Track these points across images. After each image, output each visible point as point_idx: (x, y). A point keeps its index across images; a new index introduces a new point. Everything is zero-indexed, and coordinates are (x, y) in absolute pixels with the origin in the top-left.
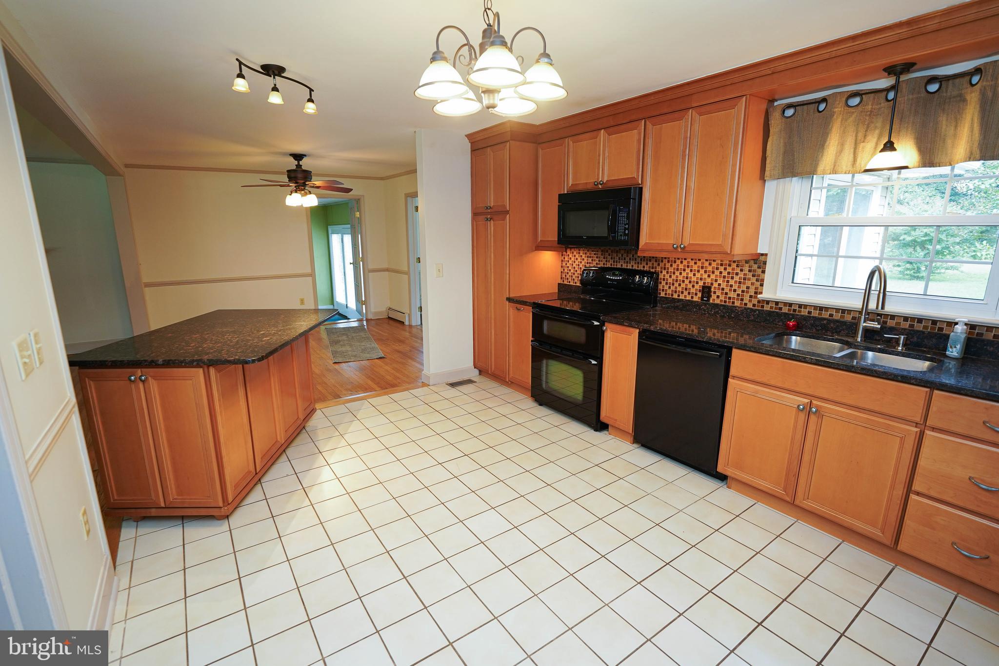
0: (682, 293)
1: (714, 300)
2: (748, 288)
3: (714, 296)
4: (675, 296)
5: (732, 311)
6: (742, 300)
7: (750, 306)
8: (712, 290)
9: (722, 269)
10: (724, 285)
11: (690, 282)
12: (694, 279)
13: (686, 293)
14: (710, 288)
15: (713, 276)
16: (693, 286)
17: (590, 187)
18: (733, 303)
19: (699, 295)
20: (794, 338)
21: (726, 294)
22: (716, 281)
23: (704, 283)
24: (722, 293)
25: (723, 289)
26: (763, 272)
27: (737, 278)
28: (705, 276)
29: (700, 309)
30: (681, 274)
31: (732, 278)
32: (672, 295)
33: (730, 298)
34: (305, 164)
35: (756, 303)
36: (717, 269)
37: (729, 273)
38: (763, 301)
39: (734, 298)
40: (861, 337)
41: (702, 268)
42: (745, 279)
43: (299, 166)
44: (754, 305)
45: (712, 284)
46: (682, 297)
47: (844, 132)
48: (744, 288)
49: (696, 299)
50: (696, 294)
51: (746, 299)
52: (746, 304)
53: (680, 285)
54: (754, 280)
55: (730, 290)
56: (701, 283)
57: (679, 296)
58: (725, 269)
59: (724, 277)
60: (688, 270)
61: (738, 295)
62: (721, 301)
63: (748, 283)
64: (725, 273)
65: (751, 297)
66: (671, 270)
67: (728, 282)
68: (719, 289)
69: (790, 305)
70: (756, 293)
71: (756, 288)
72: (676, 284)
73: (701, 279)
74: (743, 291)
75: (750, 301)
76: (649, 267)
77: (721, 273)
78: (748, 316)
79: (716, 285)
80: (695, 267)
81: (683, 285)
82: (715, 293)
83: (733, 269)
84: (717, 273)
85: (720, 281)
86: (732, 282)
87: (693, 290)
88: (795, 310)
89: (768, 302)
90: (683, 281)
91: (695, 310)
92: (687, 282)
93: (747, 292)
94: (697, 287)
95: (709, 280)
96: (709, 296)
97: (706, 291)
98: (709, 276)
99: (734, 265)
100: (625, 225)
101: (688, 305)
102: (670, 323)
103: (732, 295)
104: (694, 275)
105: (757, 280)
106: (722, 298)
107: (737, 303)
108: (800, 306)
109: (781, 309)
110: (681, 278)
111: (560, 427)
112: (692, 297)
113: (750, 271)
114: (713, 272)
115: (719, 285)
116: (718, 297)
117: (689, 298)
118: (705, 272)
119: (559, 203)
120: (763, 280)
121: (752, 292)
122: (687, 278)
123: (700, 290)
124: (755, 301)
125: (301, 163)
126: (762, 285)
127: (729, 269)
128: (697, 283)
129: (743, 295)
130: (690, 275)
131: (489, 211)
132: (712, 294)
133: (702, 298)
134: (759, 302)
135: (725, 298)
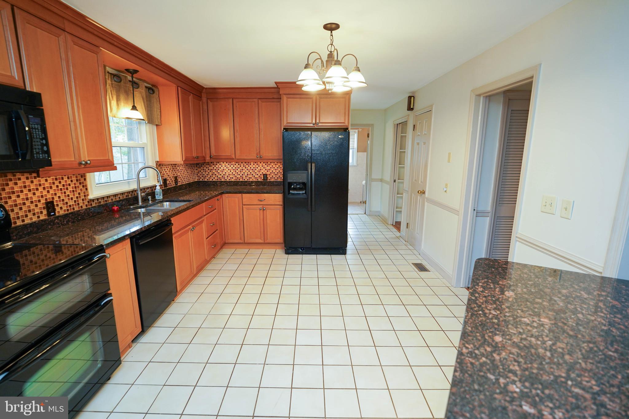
0: (27, 216)
1: (60, 211)
2: (79, 194)
3: (58, 209)
5: (79, 215)
6: (78, 204)
7: (84, 207)
8: (55, 203)
9: (57, 183)
10: (62, 197)
11: (32, 202)
12: (35, 198)
14: (52, 202)
15: (52, 192)
16: (37, 205)
18: (74, 209)
19: (45, 212)
21: (67, 203)
22: (56, 194)
23: (46, 199)
24: (63, 204)
25: (63, 200)
26: (85, 179)
28: (45, 193)
31: (67, 189)
32: (15, 223)
33: (70, 206)
35: (87, 203)
36: (54, 184)
37: (63, 185)
38: (91, 200)
39: (73, 205)
40: (142, 203)
41: (40, 185)
42: (76, 188)
44: (86, 206)
45: (53, 198)
46: (28, 221)
48: (77, 194)
49: (42, 217)
50: (41, 213)
51: (81, 202)
52: (82, 207)
53: (21, 209)
54: (81, 187)
55: (69, 199)
56: (43, 201)
57: (24, 221)
58: (60, 182)
59: (61, 190)
61: (75, 201)
62: (65, 210)
63: (78, 190)
64: (60, 187)
65: (83, 200)
67: (65, 193)
68: (60, 201)
69: (103, 198)
70: (85, 196)
71: (84, 193)
73: (42, 196)
74: (77, 197)
75: (83, 203)
77: (57, 186)
78: (89, 215)
79: (56, 198)
80: (33, 186)
81: (25, 208)
82: (57, 205)
83: (66, 181)
84: (54, 187)
85: (59, 194)
86: (68, 193)
87: (37, 210)
88: (106, 201)
89: (93, 200)
90: (25, 204)
91: (50, 227)
92: (28, 203)
93: (80, 197)
94: (40, 205)
95: (49, 196)
96: (54, 210)
97: (50, 206)
98: (48, 192)
99: (65, 178)
104: (35, 194)
105: (83, 186)
106: (65, 208)
107: (76, 209)
108: (107, 197)
109: (100, 202)
110: (20, 201)
112: (39, 217)
114: (51, 187)
115: (59, 197)
116: (61, 208)
117: (35, 219)
118: (44, 188)
120: (86, 186)
121: (82, 194)
122: (28, 199)
123: (44, 208)
124: (86, 203)
126: (87, 189)
127: (63, 182)
128: (39, 201)
129: (78, 201)
130: (31, 195)
132: (56, 207)
133: (49, 214)
134: (88, 202)
135: (67, 207)
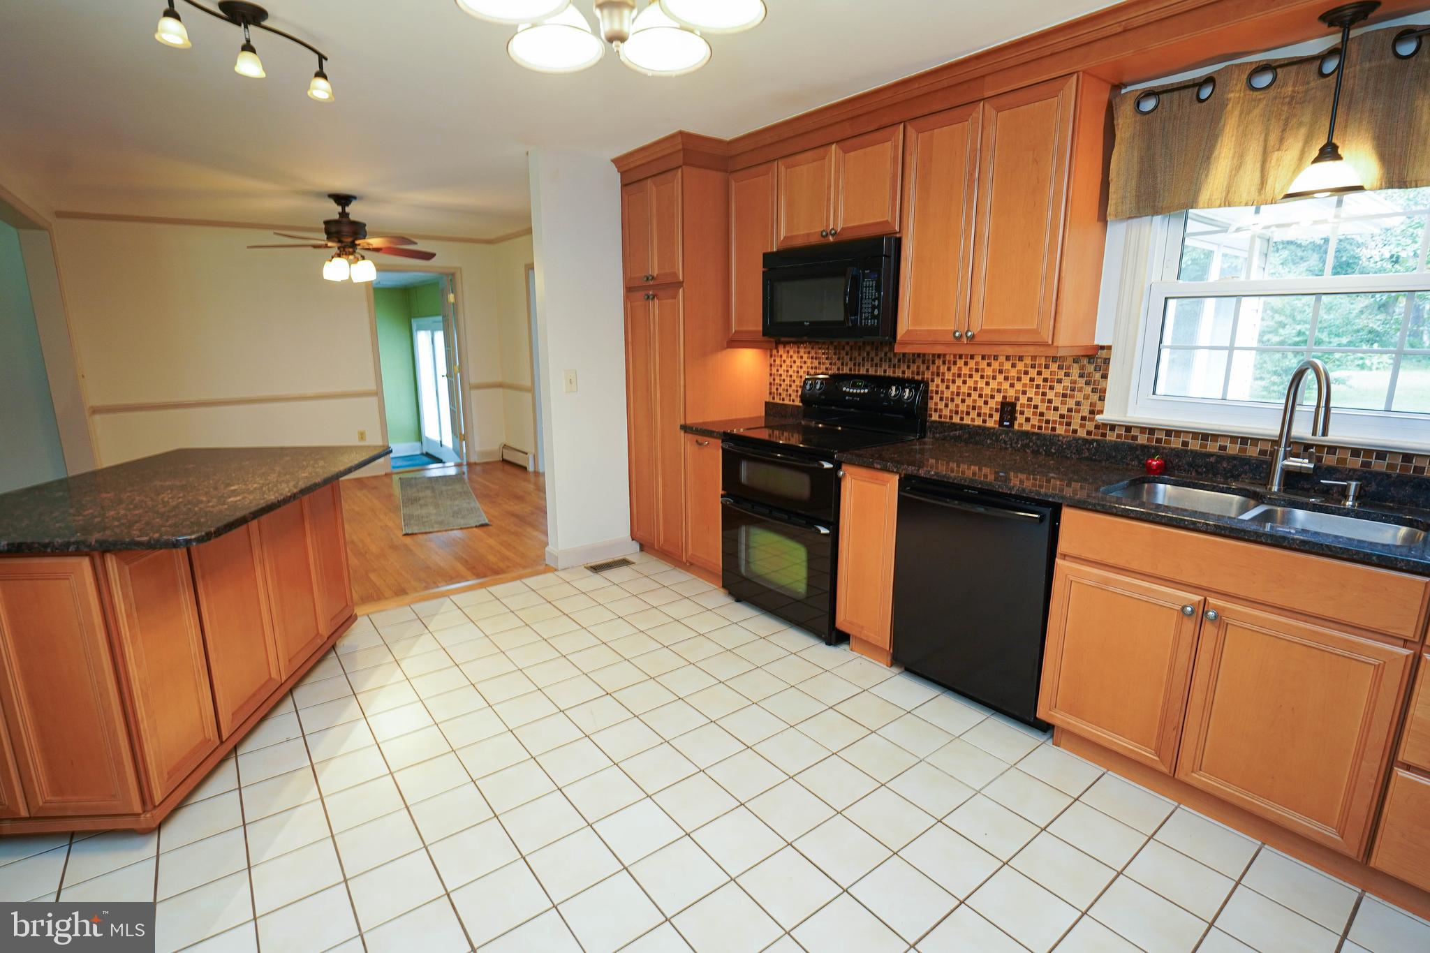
0: (968, 413)
1: (1020, 423)
2: (1078, 404)
3: (1020, 419)
4: (956, 420)
5: (1052, 444)
6: (1069, 424)
7: (1082, 433)
8: (1018, 408)
9: (1033, 373)
10: (1037, 400)
11: (980, 396)
12: (987, 391)
13: (973, 414)
14: (1013, 405)
15: (1019, 386)
16: (986, 403)
17: (815, 240)
18: (1054, 429)
19: (997, 417)
20: (1161, 486)
21: (1042, 414)
22: (1024, 393)
23: (1004, 397)
24: (1034, 414)
25: (1036, 407)
26: (1105, 377)
27: (1059, 388)
28: (1006, 385)
29: (997, 439)
30: (965, 382)
31: (1051, 388)
32: (951, 418)
33: (1047, 422)
34: (355, 211)
35: (1092, 429)
36: (1026, 373)
37: (1045, 380)
38: (1105, 425)
39: (1054, 422)
40: (1279, 485)
41: (1001, 372)
42: (1073, 389)
43: (344, 214)
44: (1089, 433)
45: (1017, 399)
46: (967, 421)
47: (1244, 134)
48: (1071, 403)
49: (990, 423)
50: (991, 416)
51: (1076, 422)
52: (1075, 431)
53: (963, 401)
54: (1088, 390)
55: (1048, 408)
56: (999, 398)
57: (962, 419)
58: (1039, 373)
59: (1038, 386)
60: (977, 377)
61: (1062, 416)
62: (1033, 426)
63: (1079, 396)
64: (1038, 380)
65: (1083, 418)
66: (948, 376)
67: (1044, 394)
68: (1029, 406)
69: (1152, 431)
70: (1092, 412)
71: (1093, 404)
72: (958, 400)
73: (999, 391)
74: (1070, 410)
75: (1082, 426)
76: (913, 373)
77: (1032, 380)
78: (1079, 452)
79: (1023, 400)
80: (989, 372)
81: (969, 402)
82: (1022, 413)
83: (1052, 373)
84: (1026, 379)
85: (1031, 393)
86: (1050, 395)
87: (985, 410)
88: (1159, 441)
89: (1113, 427)
90: (969, 395)
91: (989, 441)
92: (975, 395)
93: (1077, 411)
94: (992, 404)
95: (1011, 393)
96: (1013, 419)
97: (1008, 410)
98: (1012, 385)
99: (1054, 367)
100: (874, 300)
101: (978, 434)
102: (948, 464)
103: (1052, 416)
104: (987, 384)
105: (1094, 391)
106: (1035, 421)
107: (1061, 430)
108: (1169, 433)
109: (1135, 438)
110: (964, 389)
111: (770, 638)
112: (984, 421)
113: (1081, 376)
114: (1019, 379)
115: (1030, 399)
116: (1028, 420)
117: (978, 422)
118: (1006, 378)
119: (763, 267)
120: (1104, 391)
121: (1085, 411)
122: (975, 389)
123: (997, 410)
124: (1090, 426)
125: (347, 209)
126: (1102, 399)
127: (1046, 373)
128: (993, 397)
129: (1070, 417)
130: (981, 384)
131: (651, 283)
132: (1018, 415)
133: (1001, 423)
134: (1097, 427)
135: (1040, 421)
